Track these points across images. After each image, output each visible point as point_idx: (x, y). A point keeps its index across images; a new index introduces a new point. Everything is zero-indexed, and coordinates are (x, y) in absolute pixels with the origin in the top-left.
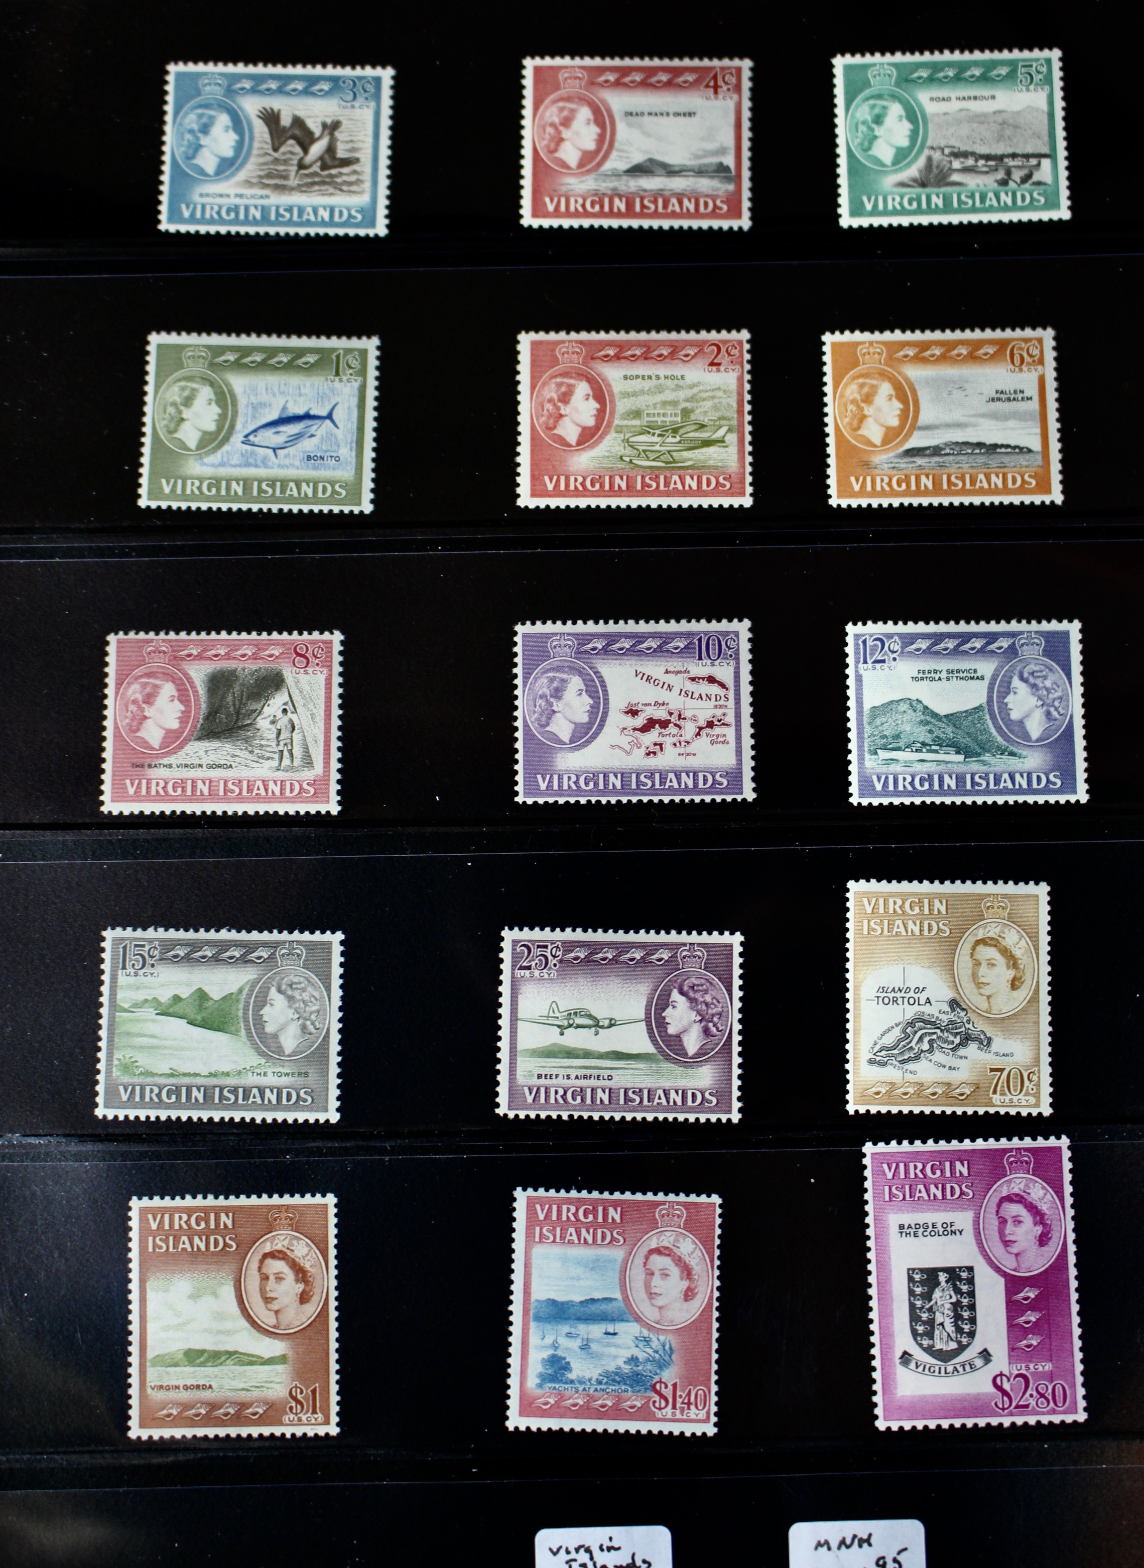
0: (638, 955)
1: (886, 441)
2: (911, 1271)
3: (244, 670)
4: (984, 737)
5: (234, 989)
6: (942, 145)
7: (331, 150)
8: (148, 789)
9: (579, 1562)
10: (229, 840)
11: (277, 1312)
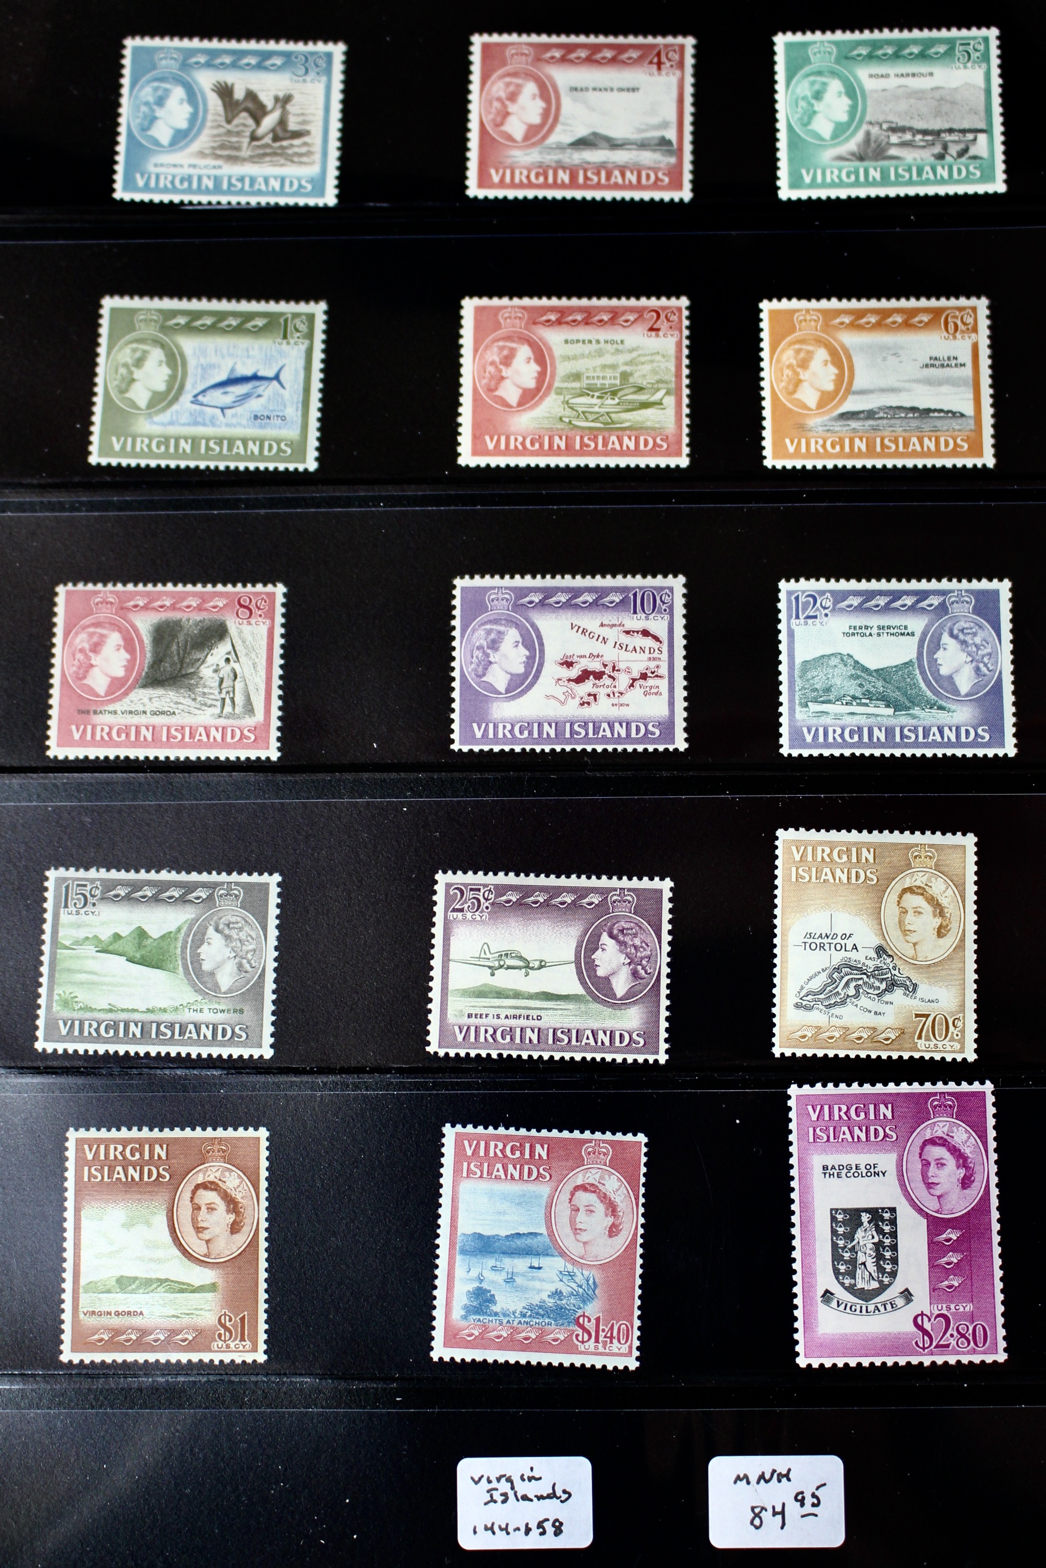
0: (569, 899)
1: (821, 404)
2: (833, 1212)
3: (188, 620)
4: (914, 692)
5: (173, 928)
6: (881, 119)
7: (282, 122)
8: (93, 734)
9: (501, 1491)
10: (171, 784)
11: (208, 1242)
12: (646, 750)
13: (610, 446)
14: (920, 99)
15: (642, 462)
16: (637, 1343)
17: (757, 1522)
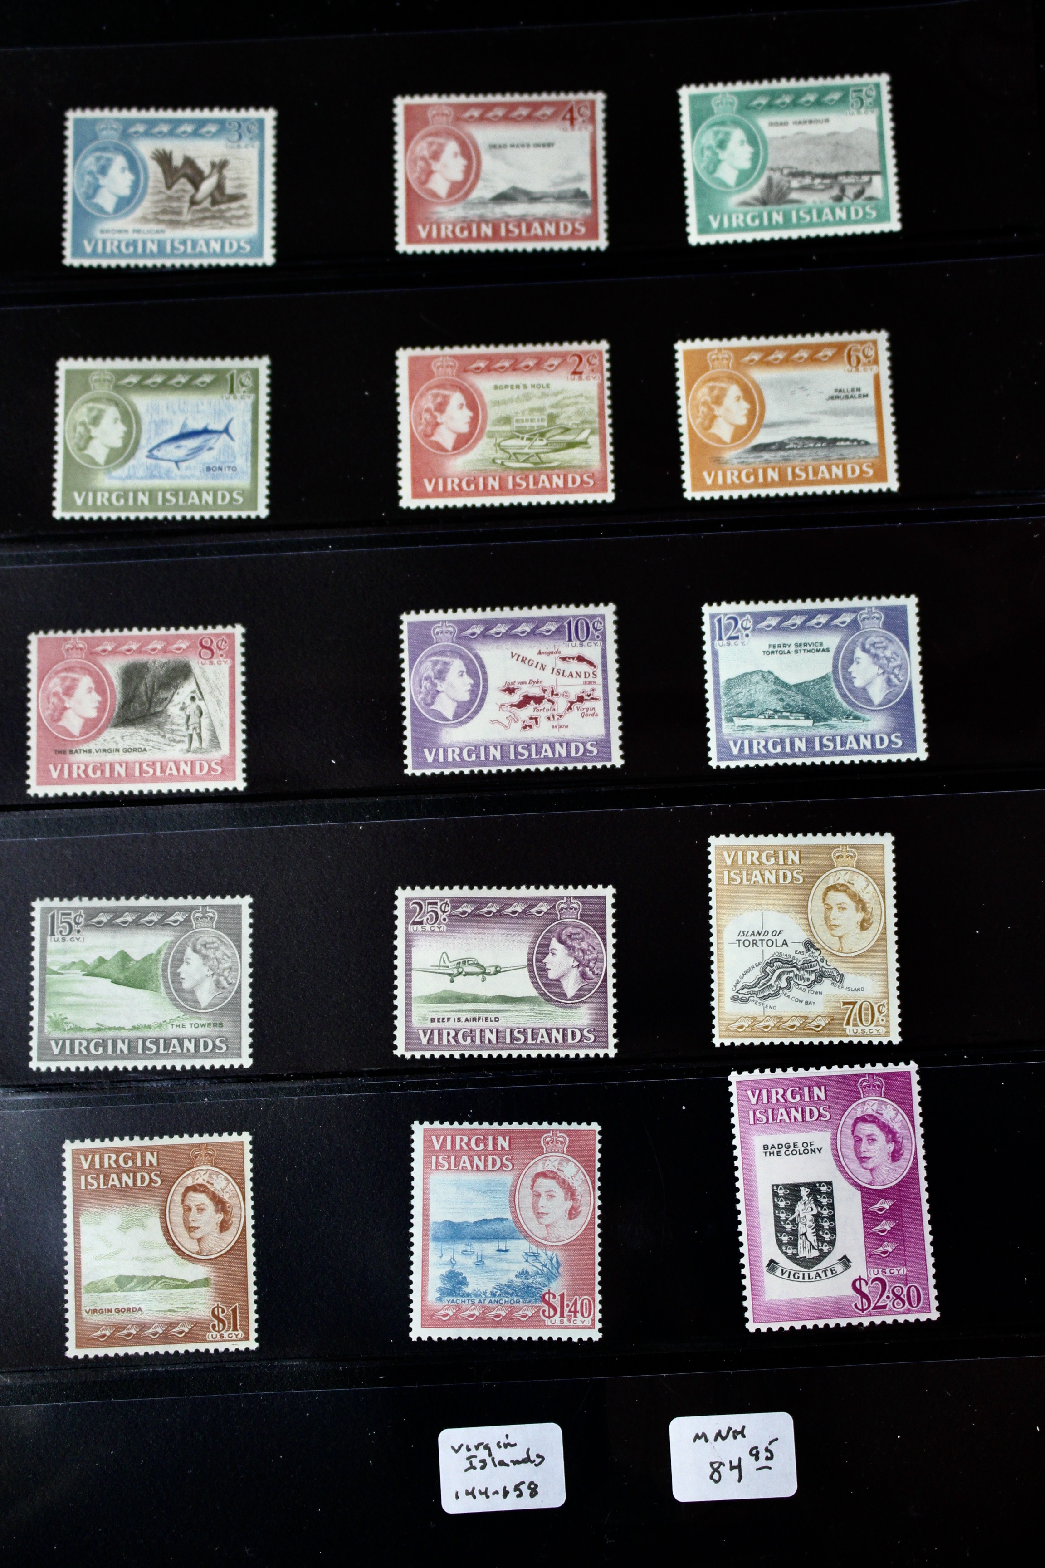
0: (519, 908)
1: (735, 438)
2: (775, 1187)
4: (831, 704)
5: (153, 950)
6: (781, 166)
7: (220, 187)
8: (70, 772)
9: (479, 1458)
10: (145, 816)
11: (199, 1240)
12: (585, 768)
13: (540, 485)
14: (818, 145)
15: (571, 499)
16: (599, 1316)
17: (716, 1476)
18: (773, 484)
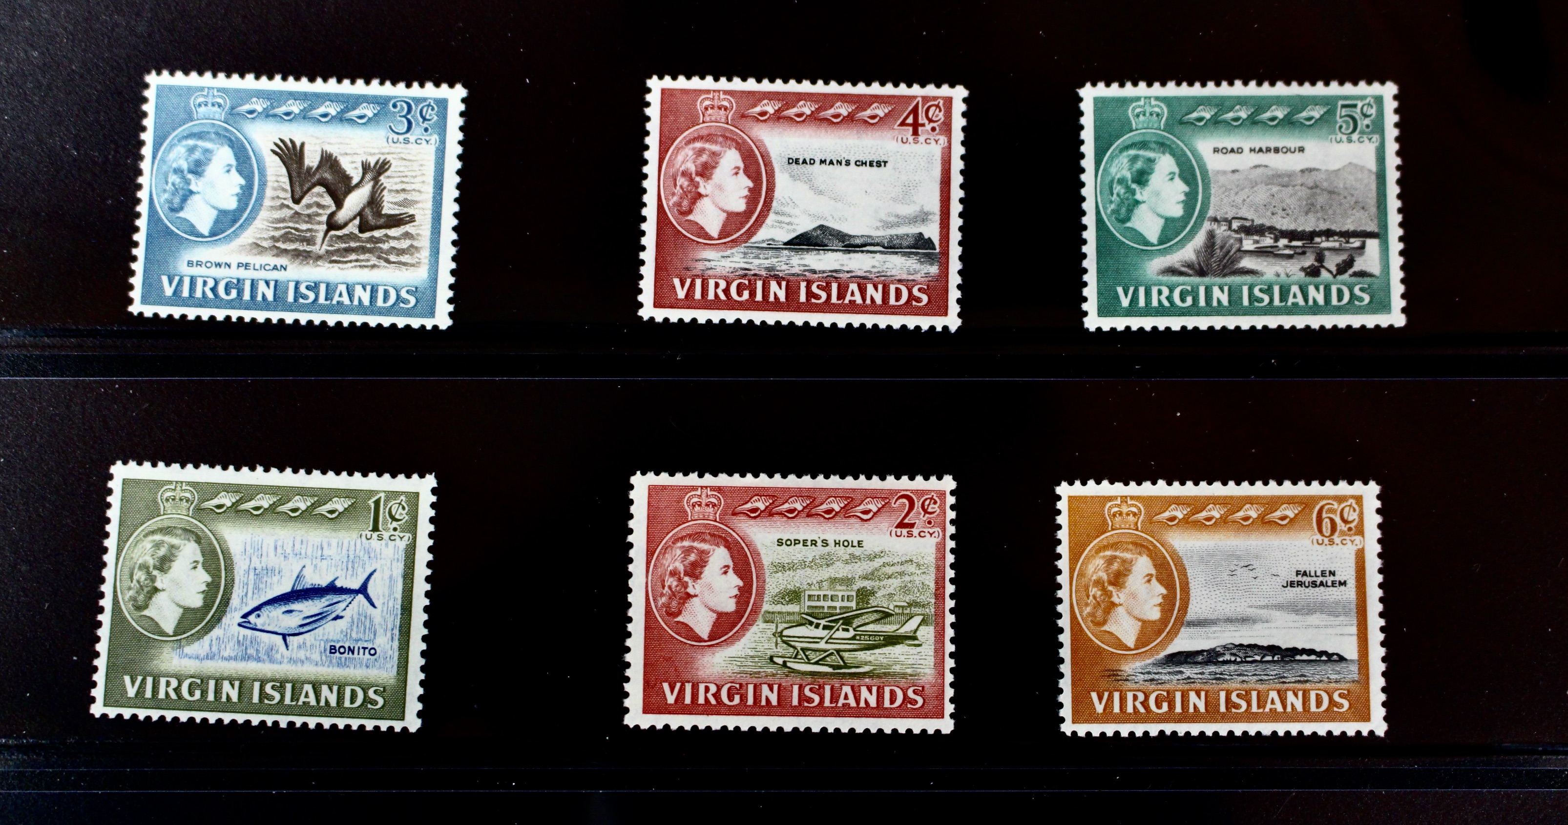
1: (1142, 641)
6: (1229, 216)
7: (374, 202)
13: (841, 702)
14: (1285, 185)
18: (1196, 717)
